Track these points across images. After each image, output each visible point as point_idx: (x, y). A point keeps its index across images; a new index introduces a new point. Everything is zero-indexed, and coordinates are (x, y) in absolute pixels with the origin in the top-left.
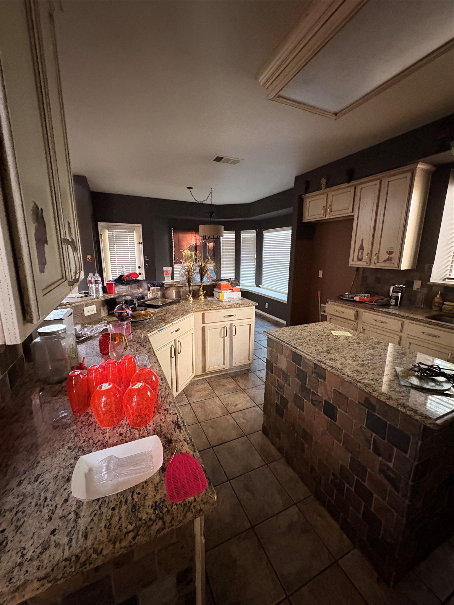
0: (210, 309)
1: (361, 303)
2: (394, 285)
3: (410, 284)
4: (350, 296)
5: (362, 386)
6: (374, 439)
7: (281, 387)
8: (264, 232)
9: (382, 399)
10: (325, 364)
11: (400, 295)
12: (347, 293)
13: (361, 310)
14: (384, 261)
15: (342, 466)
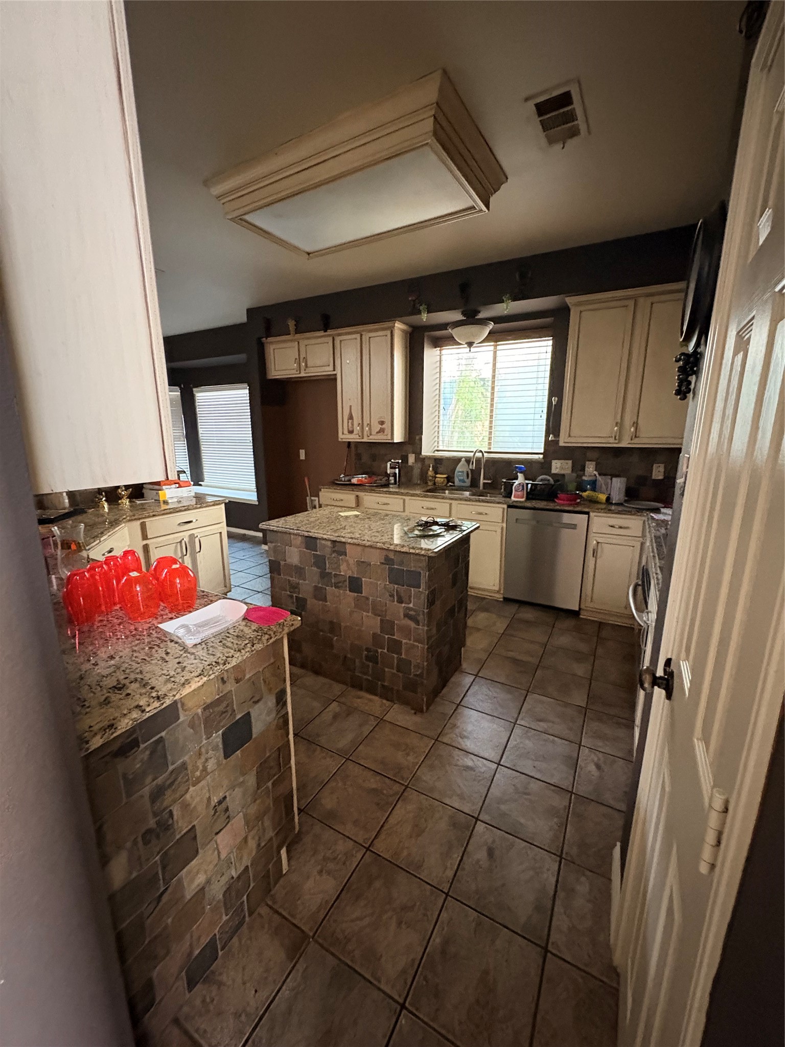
0: (154, 513)
1: (359, 486)
2: (390, 461)
3: (405, 459)
4: (347, 478)
5: (380, 545)
6: (397, 591)
7: (295, 587)
8: (194, 389)
9: (398, 549)
10: (344, 537)
11: (397, 471)
12: (342, 476)
13: (361, 494)
14: (377, 433)
15: (374, 634)
